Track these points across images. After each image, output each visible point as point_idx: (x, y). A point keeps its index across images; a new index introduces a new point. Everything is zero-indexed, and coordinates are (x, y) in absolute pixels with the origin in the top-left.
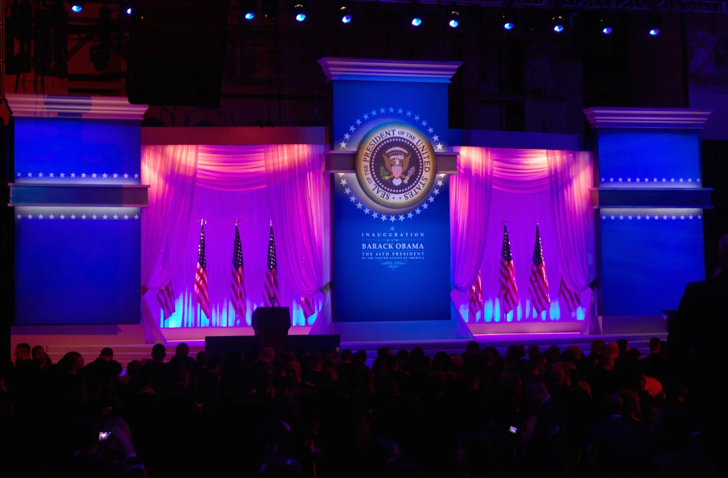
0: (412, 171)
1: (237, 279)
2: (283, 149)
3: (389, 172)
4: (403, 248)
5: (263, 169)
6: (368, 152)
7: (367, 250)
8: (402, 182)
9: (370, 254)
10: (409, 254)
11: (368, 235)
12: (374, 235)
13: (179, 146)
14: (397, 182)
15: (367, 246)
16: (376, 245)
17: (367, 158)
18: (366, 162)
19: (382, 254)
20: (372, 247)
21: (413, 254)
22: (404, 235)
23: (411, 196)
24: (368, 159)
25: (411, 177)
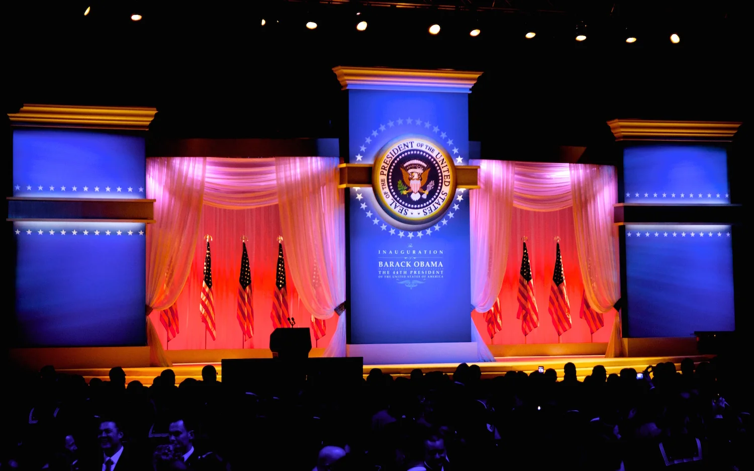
0: (430, 186)
1: (245, 299)
2: (295, 163)
3: (407, 186)
4: (421, 266)
5: (275, 182)
6: (386, 165)
7: (384, 268)
8: (421, 197)
9: (386, 273)
10: (427, 272)
11: (384, 252)
12: (391, 252)
13: (185, 158)
14: (415, 197)
15: (384, 264)
16: (393, 263)
17: (384, 171)
18: (383, 176)
19: (399, 272)
20: (389, 264)
21: (432, 272)
22: (423, 252)
23: (430, 211)
24: (386, 172)
25: (430, 192)
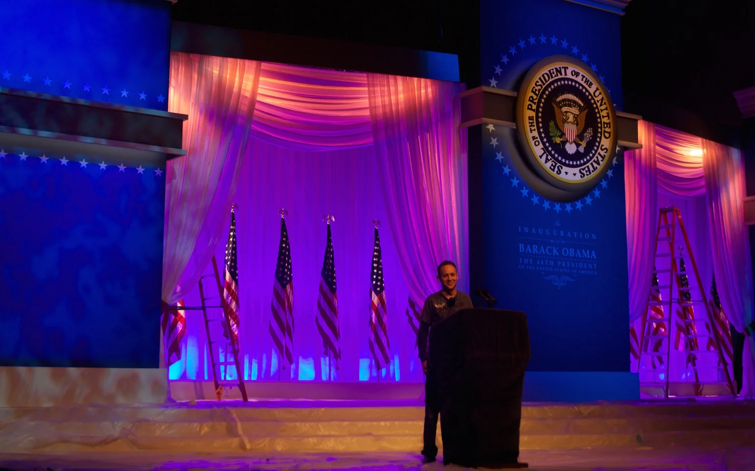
0: (588, 135)
2: (396, 85)
3: (560, 131)
4: (571, 255)
5: (367, 113)
6: (535, 97)
7: (525, 255)
8: (577, 150)
9: (529, 261)
10: (578, 265)
11: (526, 230)
12: (534, 230)
14: (571, 149)
15: (525, 248)
16: (536, 247)
17: (533, 105)
18: (529, 111)
19: (544, 262)
20: (532, 251)
21: (582, 266)
22: (572, 235)
23: (588, 173)
24: (534, 107)
25: (588, 144)
